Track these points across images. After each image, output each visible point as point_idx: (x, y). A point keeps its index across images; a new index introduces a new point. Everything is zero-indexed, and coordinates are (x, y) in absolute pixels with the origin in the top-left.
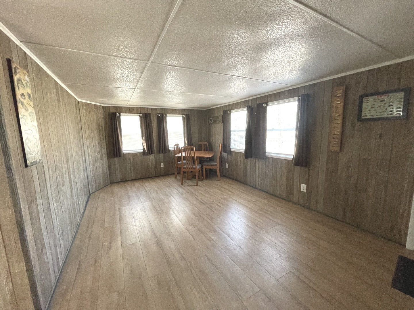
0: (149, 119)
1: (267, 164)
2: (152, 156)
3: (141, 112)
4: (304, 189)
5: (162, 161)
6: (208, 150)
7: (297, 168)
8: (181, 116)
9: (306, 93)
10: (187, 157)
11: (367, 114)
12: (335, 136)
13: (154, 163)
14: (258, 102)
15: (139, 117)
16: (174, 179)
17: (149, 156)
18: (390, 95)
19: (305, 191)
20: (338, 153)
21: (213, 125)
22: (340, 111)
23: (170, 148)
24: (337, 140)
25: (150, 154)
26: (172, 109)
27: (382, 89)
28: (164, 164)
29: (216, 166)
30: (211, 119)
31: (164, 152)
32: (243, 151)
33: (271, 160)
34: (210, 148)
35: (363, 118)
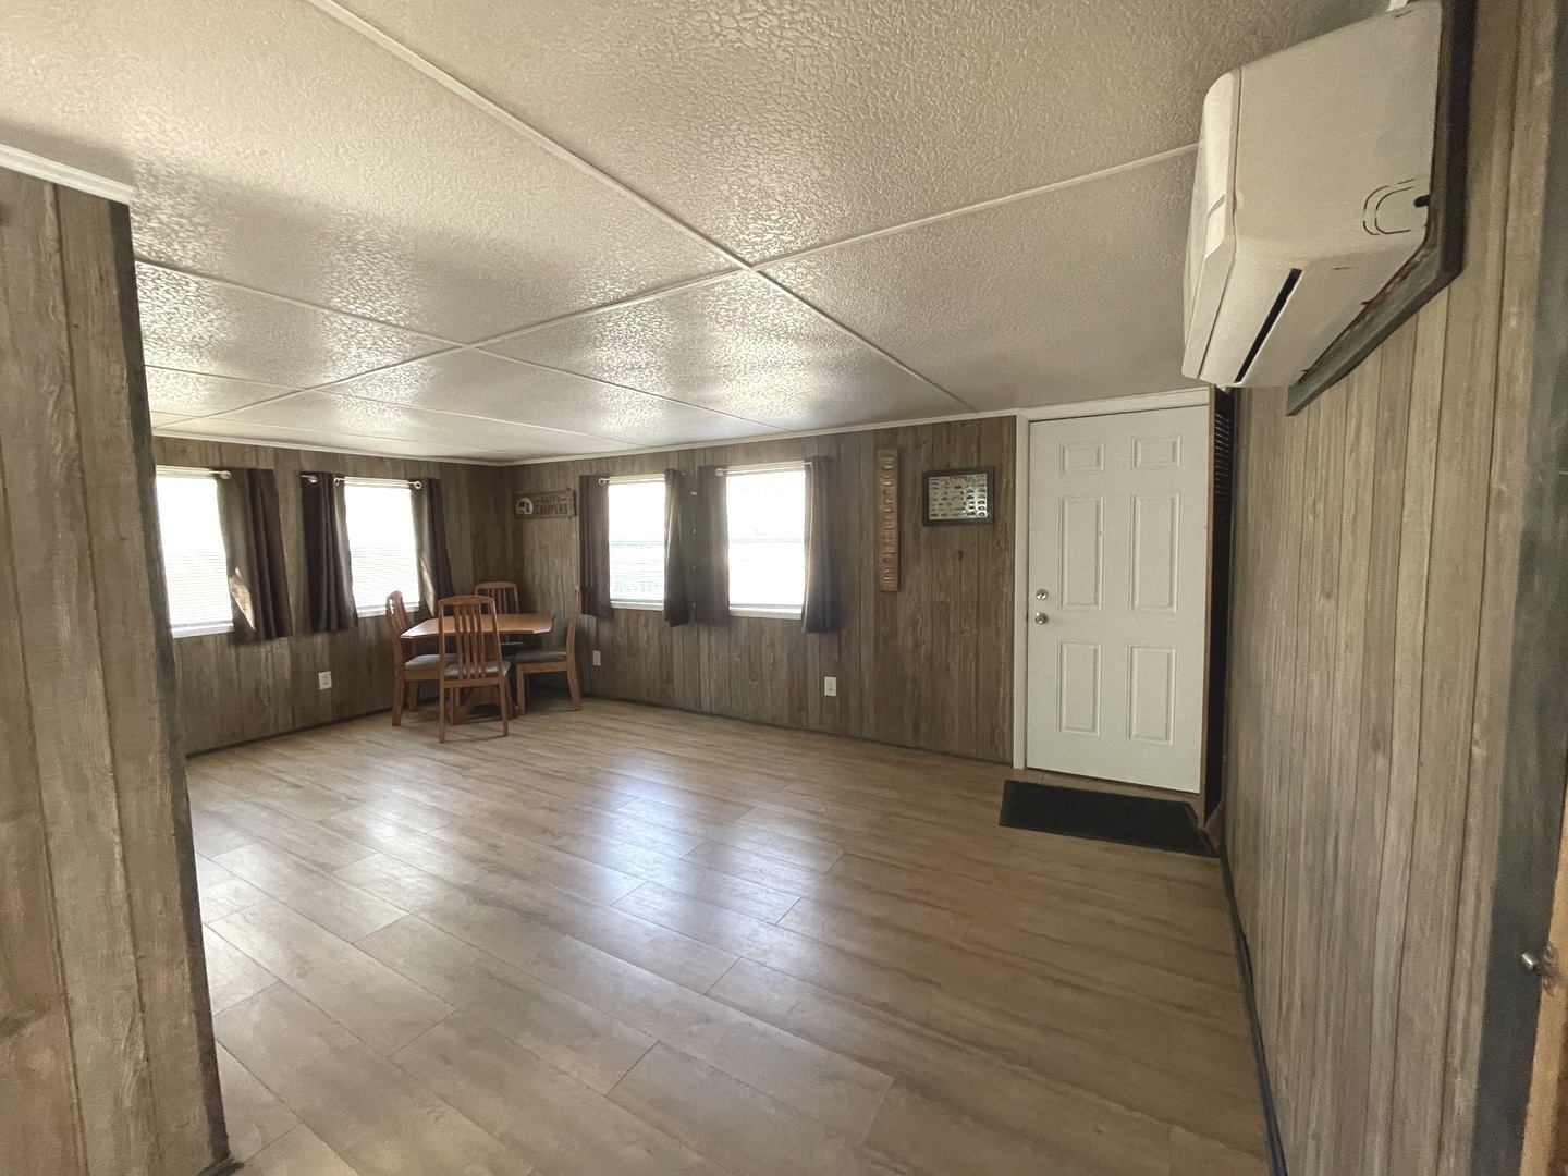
0: (266, 493)
1: (733, 637)
2: (281, 647)
3: (226, 463)
4: (831, 690)
5: (327, 664)
6: (518, 609)
7: (813, 638)
8: (406, 483)
9: (822, 455)
10: (462, 637)
11: (938, 511)
12: (888, 556)
13: (288, 675)
14: (699, 462)
15: (213, 485)
16: (391, 729)
17: (264, 649)
18: (968, 476)
19: (834, 693)
20: (894, 593)
21: (534, 525)
22: (892, 501)
23: (361, 608)
24: (891, 566)
25: (269, 637)
26: (368, 457)
27: (955, 464)
28: (332, 675)
29: (563, 662)
30: (527, 500)
31: (334, 625)
32: (661, 606)
33: (744, 626)
34: (523, 602)
35: (931, 518)
